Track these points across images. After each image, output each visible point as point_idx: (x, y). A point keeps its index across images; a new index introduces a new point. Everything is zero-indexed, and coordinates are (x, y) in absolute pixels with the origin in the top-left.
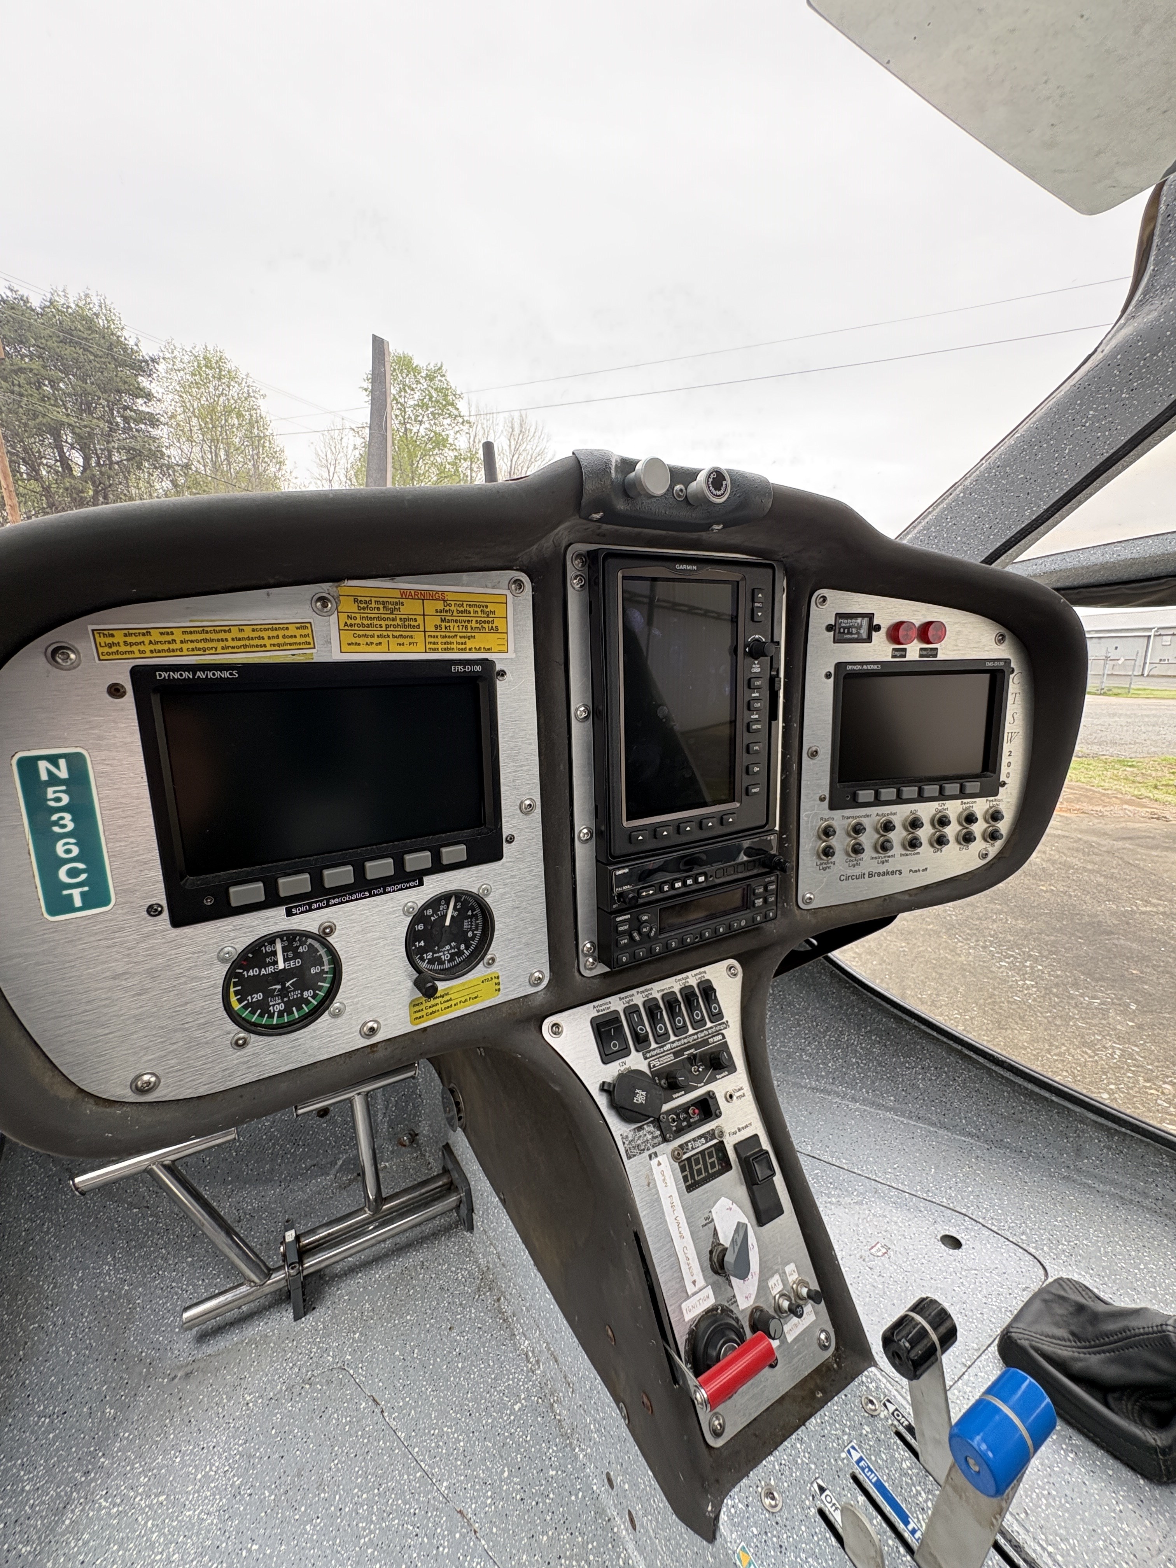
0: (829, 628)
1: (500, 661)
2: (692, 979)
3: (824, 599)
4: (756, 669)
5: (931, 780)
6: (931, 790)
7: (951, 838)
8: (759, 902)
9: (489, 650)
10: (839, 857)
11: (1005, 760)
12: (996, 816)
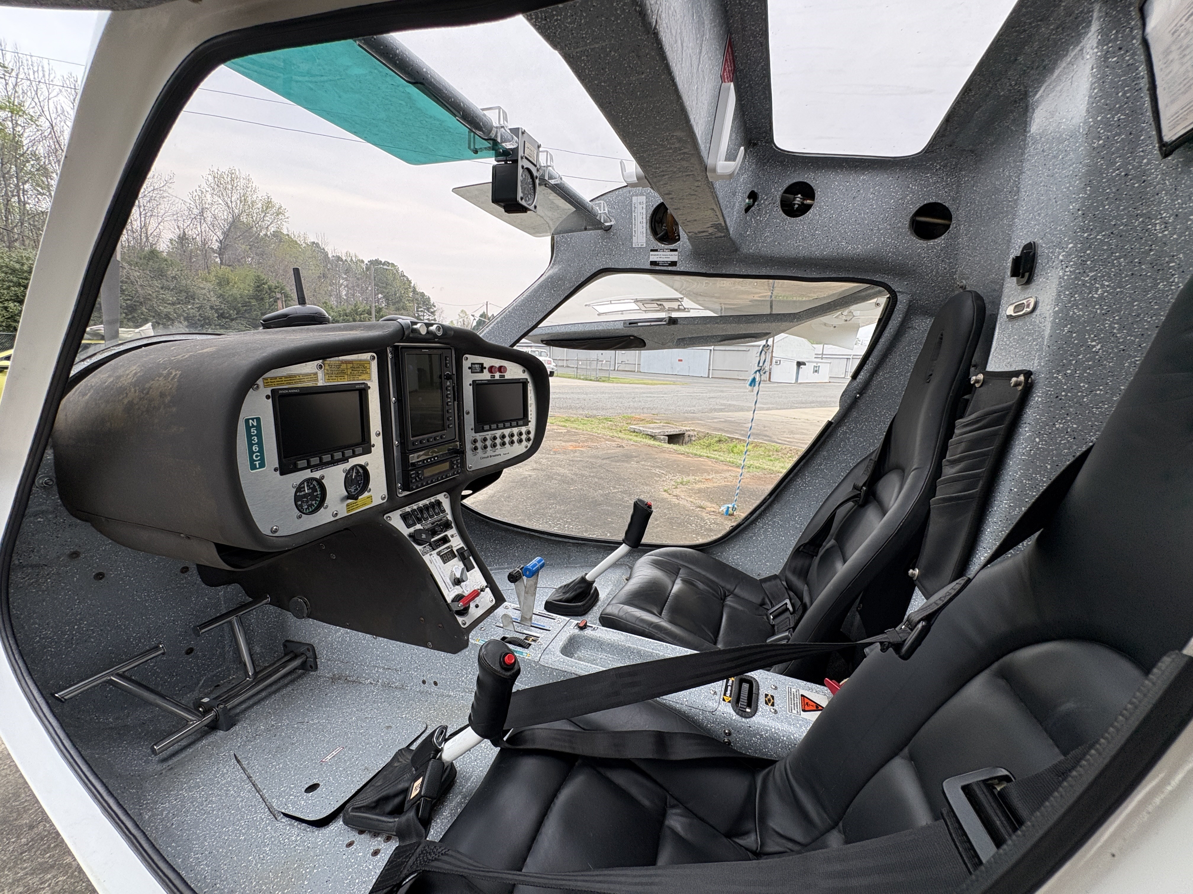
0: (469, 368)
1: (369, 384)
2: (432, 499)
3: (467, 358)
4: (448, 384)
5: (507, 421)
6: (508, 424)
7: (516, 441)
8: (455, 467)
9: (365, 380)
10: (479, 450)
11: (530, 413)
12: (529, 433)
